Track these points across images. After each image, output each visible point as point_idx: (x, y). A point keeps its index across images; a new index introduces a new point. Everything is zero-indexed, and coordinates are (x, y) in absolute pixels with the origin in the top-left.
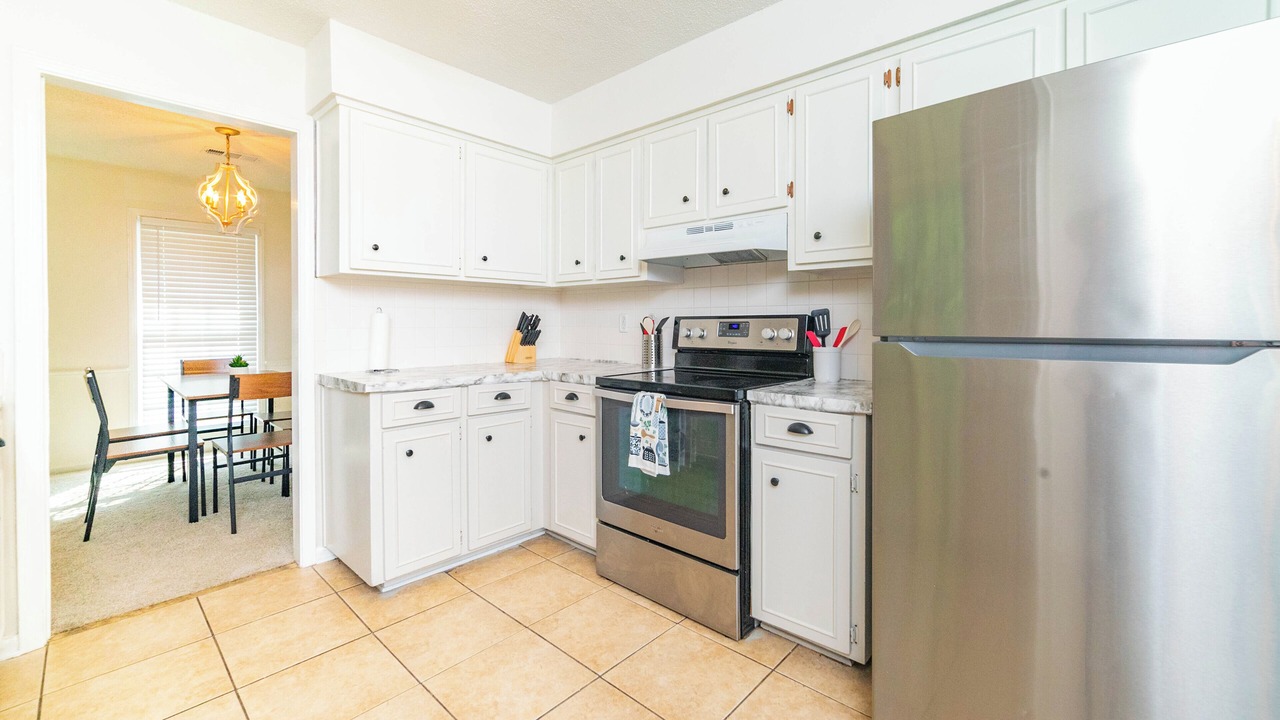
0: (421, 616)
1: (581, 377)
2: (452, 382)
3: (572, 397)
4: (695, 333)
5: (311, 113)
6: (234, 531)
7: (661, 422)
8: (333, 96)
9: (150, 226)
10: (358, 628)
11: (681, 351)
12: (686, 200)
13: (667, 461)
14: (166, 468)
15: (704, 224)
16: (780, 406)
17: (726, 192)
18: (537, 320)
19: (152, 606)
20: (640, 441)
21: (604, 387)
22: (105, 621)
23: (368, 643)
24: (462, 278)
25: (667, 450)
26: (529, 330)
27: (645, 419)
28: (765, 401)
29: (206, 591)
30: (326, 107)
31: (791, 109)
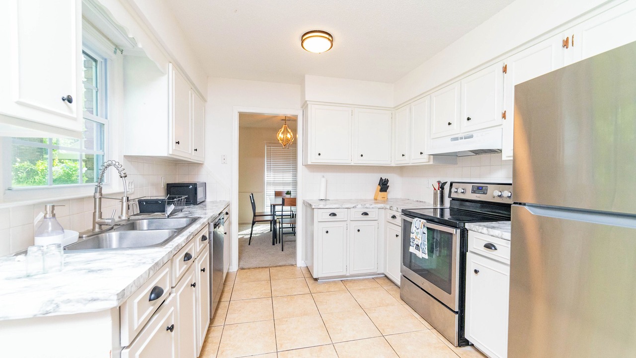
0: (328, 293)
1: (397, 209)
2: (344, 206)
3: (394, 217)
4: (460, 190)
5: (302, 108)
6: (282, 251)
7: (424, 233)
8: (306, 101)
9: (268, 146)
10: (307, 291)
11: (454, 199)
12: (449, 124)
13: (427, 252)
14: (270, 226)
15: (459, 136)
16: (481, 233)
17: (468, 119)
18: (388, 181)
19: (259, 267)
20: (414, 240)
21: (406, 215)
22: (249, 269)
23: (309, 296)
24: (352, 164)
25: (426, 247)
26: (384, 185)
27: (417, 231)
28: (473, 229)
29: (271, 267)
30: (305, 106)
31: (505, 70)
